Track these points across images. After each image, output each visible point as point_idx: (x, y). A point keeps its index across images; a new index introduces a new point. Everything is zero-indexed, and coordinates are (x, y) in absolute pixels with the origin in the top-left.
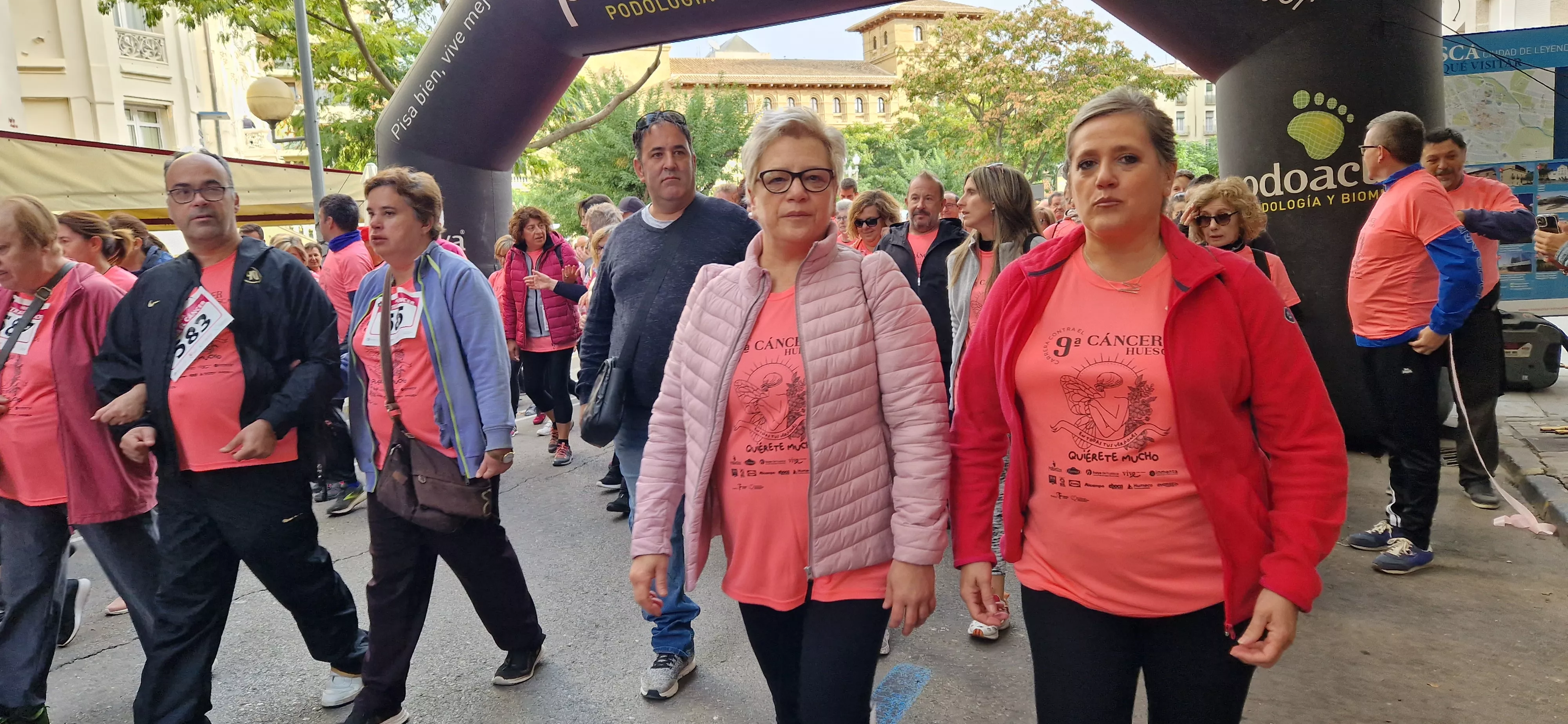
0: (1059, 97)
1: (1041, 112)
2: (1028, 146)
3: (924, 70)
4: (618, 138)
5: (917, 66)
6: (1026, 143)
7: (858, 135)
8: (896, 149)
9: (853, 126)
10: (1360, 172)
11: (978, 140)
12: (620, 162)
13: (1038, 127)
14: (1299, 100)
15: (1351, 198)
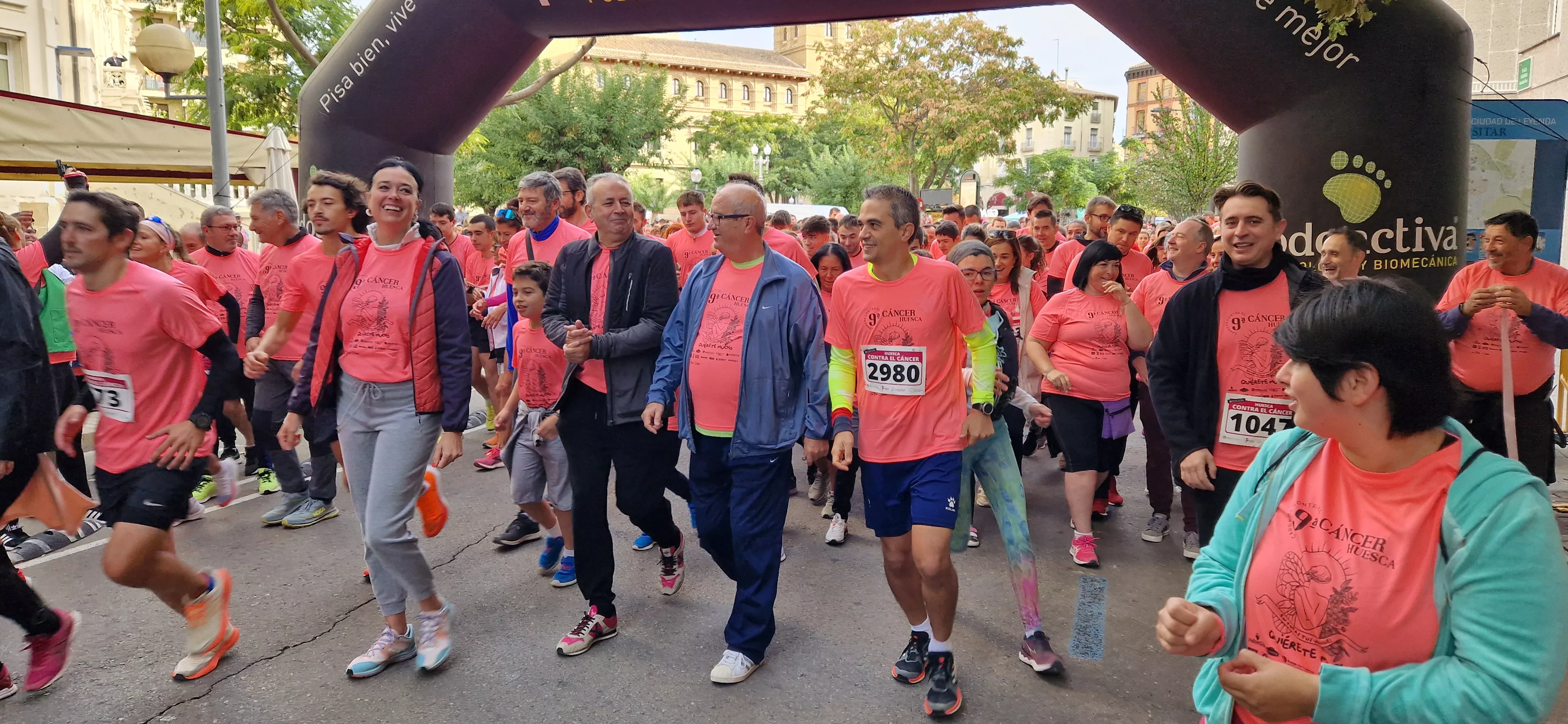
0: (973, 107)
1: (955, 120)
2: (941, 151)
3: (842, 68)
4: (531, 111)
5: (835, 63)
6: (939, 149)
7: (766, 125)
8: (804, 142)
9: (761, 115)
10: (1394, 239)
11: (891, 142)
12: (531, 136)
13: (950, 135)
14: (1336, 161)
15: (1383, 264)
